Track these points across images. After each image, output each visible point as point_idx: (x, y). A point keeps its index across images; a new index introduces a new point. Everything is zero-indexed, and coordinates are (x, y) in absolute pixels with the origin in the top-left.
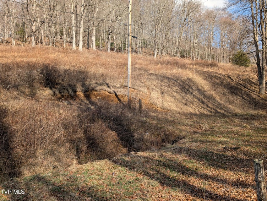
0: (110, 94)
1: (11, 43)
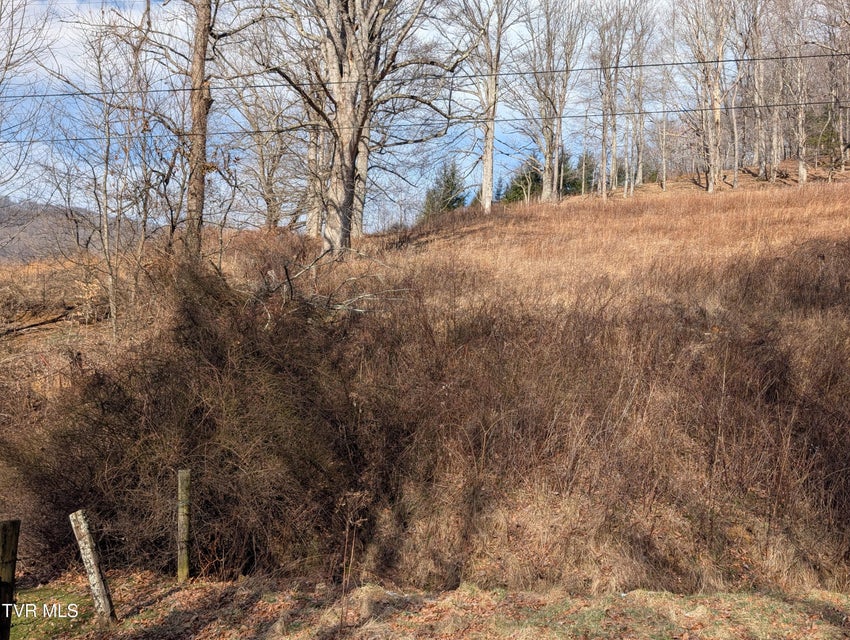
1: (795, 178)
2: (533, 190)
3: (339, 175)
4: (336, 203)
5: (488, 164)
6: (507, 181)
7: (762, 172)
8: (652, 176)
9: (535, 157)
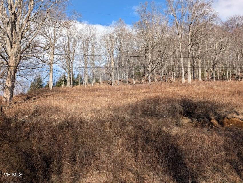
1: (132, 83)
2: (64, 83)
3: (10, 78)
4: (8, 87)
5: (51, 76)
6: (56, 81)
7: (124, 81)
8: (97, 81)
9: (65, 74)
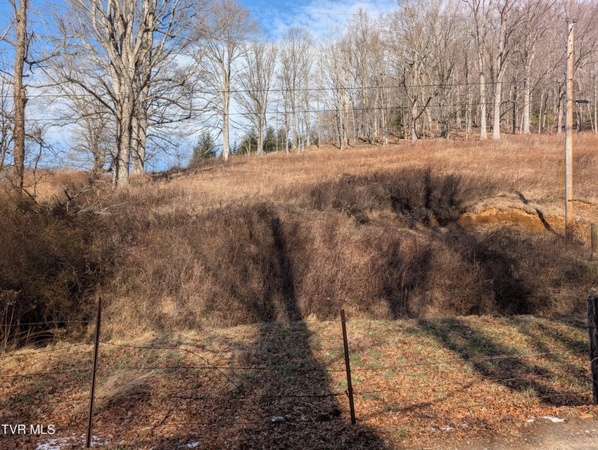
0: (529, 215)
2: (252, 148)
5: (226, 134)
6: (239, 143)
9: (253, 130)
